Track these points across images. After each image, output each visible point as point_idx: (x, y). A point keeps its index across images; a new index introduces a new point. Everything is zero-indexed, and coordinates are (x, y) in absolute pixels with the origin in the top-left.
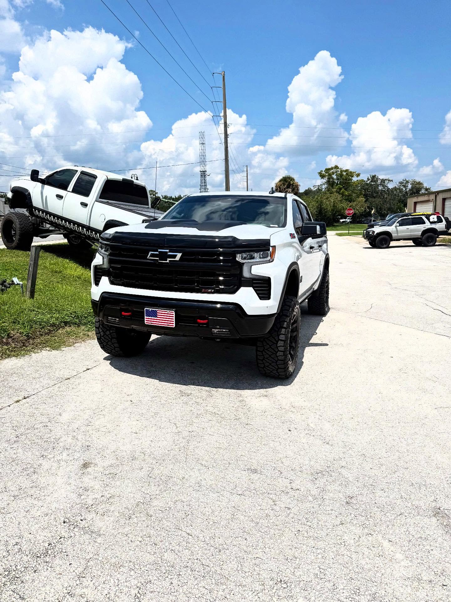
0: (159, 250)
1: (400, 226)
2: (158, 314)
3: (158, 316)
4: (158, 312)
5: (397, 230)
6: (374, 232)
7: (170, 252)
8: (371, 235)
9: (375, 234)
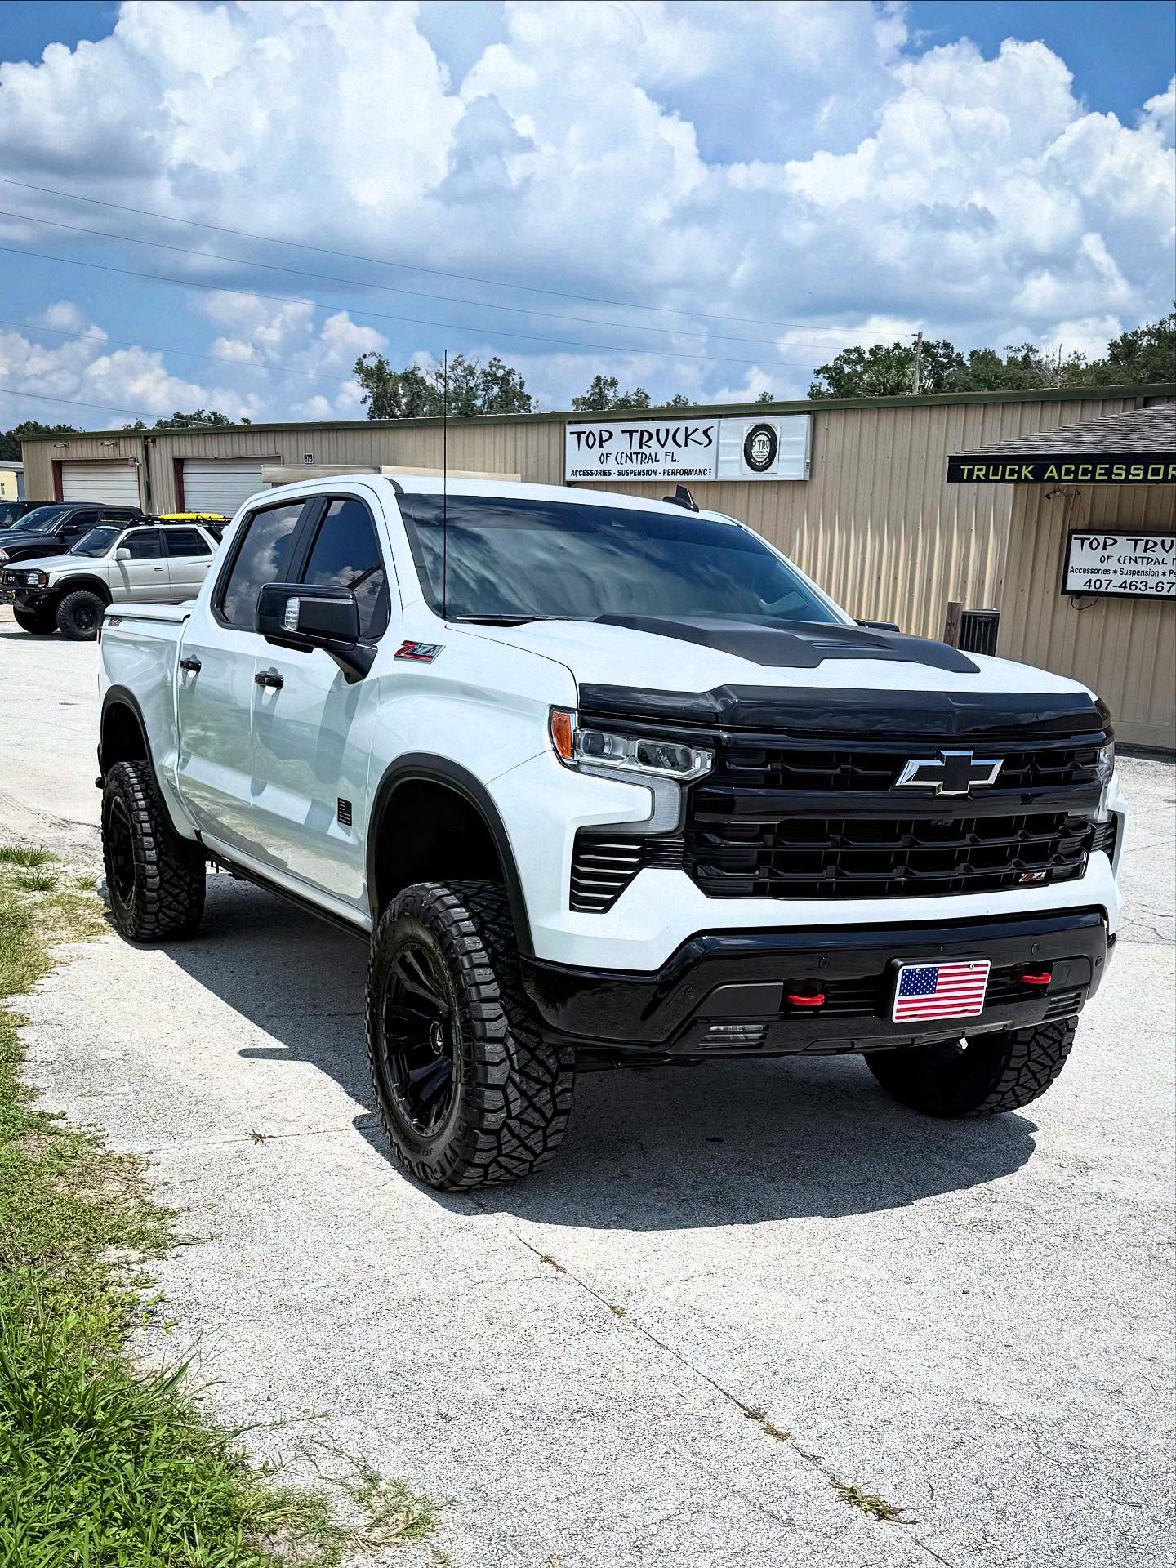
0: (946, 753)
1: (133, 557)
2: (940, 980)
3: (938, 987)
4: (941, 972)
5: (125, 574)
6: (44, 577)
7: (975, 757)
8: (35, 586)
9: (51, 585)
